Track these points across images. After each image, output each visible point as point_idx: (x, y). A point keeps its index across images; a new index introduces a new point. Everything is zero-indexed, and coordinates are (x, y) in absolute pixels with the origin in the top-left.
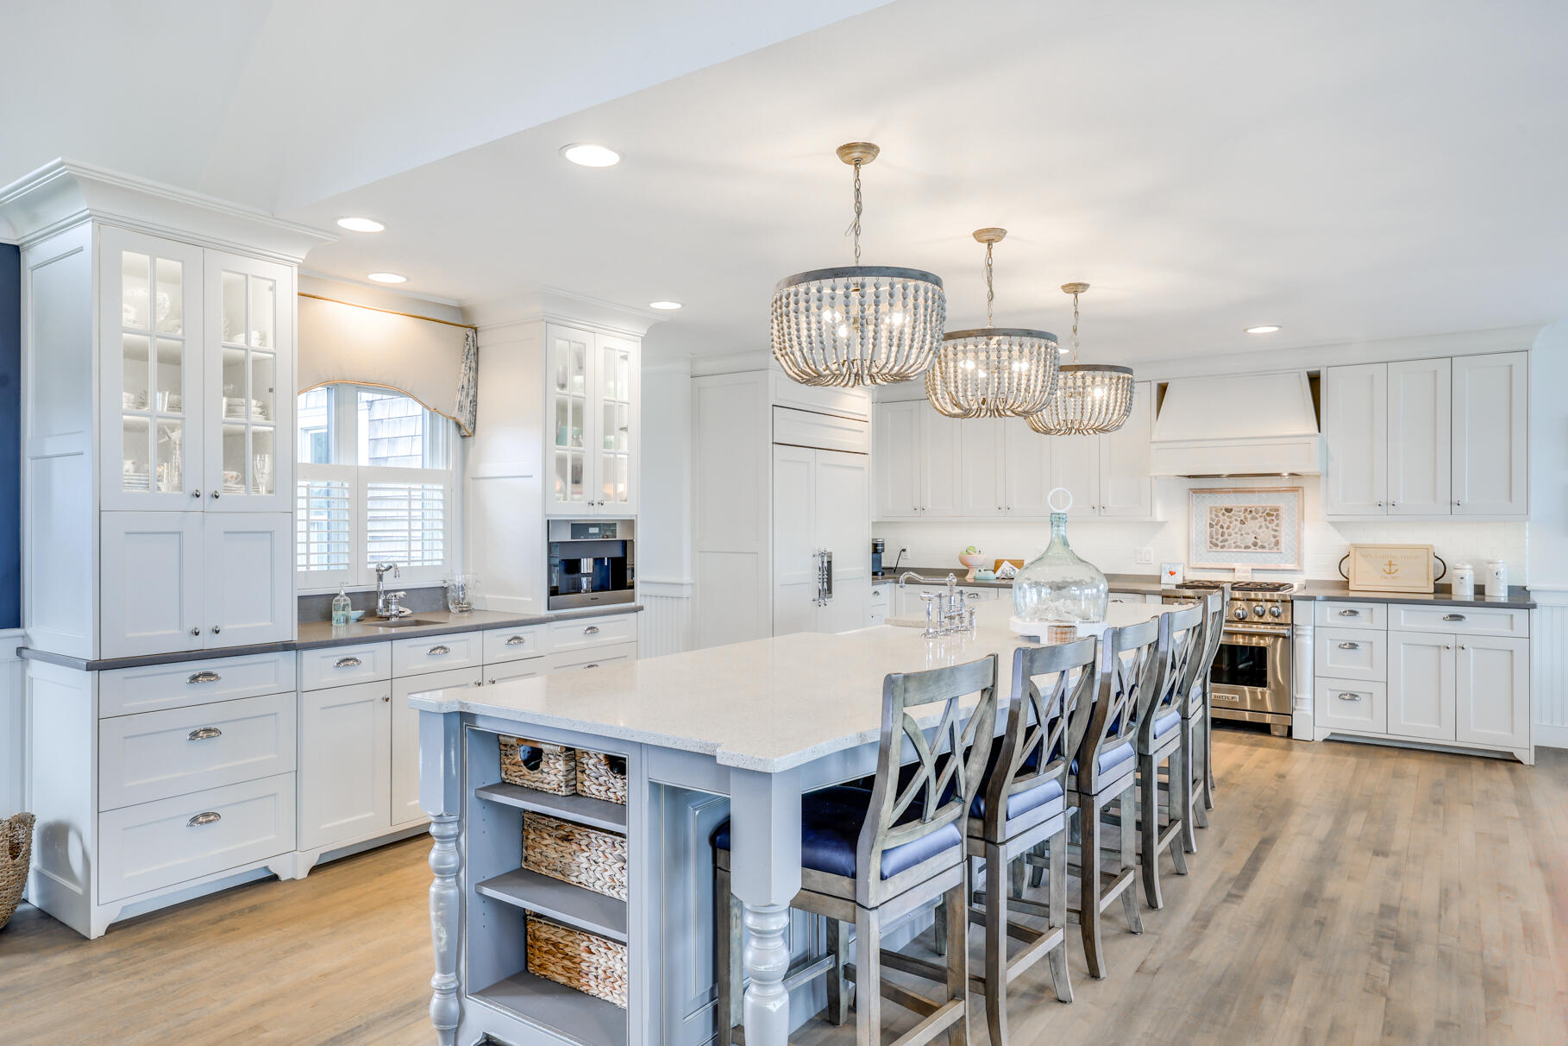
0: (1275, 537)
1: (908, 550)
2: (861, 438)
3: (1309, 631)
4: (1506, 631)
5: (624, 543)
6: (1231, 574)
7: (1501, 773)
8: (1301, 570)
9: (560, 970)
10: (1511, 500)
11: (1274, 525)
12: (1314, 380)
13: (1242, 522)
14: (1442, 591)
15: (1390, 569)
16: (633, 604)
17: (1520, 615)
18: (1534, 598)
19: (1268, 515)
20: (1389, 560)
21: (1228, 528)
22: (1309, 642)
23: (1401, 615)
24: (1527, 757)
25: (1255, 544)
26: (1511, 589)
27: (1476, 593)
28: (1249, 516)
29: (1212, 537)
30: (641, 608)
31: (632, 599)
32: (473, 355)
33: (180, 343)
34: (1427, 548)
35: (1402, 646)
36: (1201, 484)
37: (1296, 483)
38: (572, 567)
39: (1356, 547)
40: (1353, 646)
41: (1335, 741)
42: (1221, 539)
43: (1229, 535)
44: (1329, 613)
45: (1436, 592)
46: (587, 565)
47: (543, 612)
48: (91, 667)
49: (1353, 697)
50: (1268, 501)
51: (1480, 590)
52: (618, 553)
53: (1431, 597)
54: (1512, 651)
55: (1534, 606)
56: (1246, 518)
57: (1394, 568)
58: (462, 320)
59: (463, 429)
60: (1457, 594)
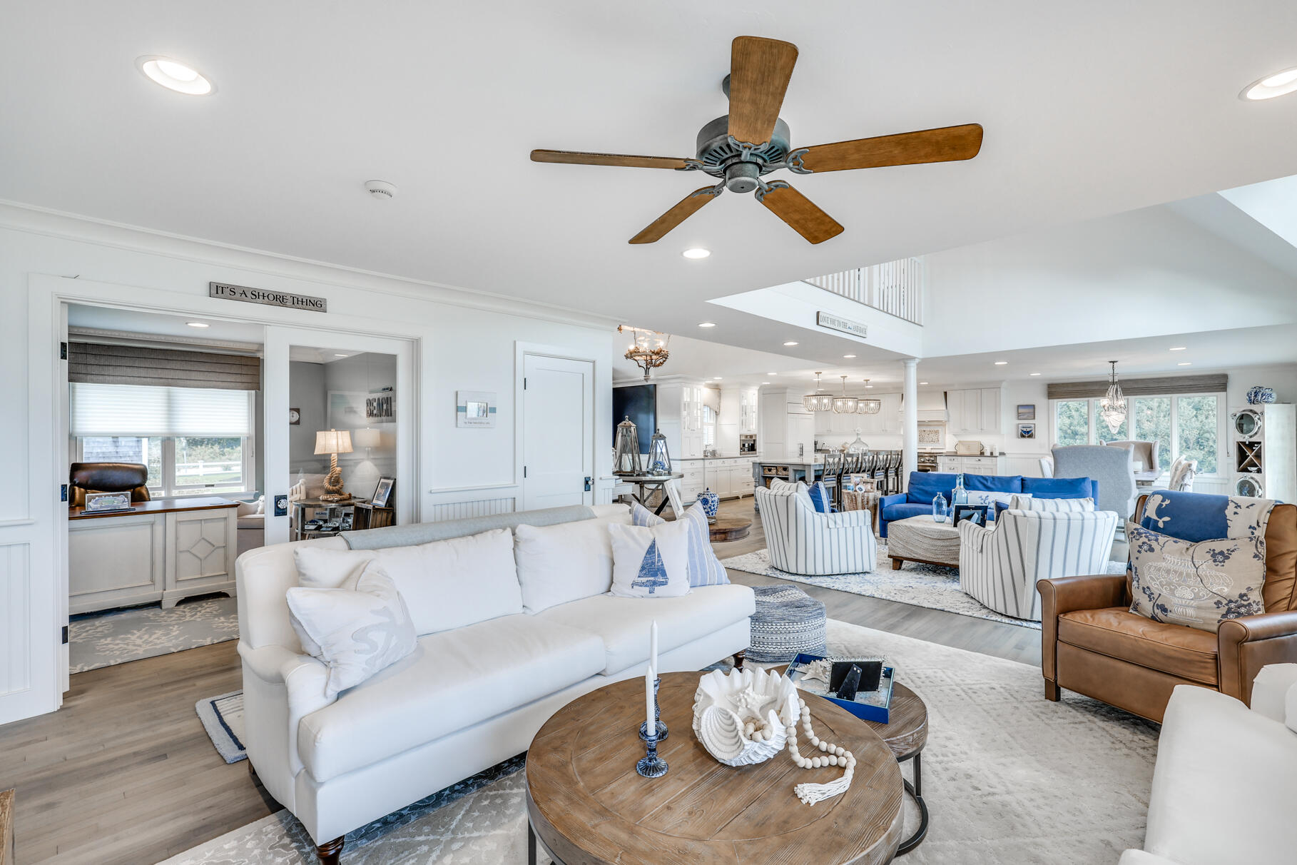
0: (938, 439)
3: (941, 464)
5: (754, 440)
6: (925, 450)
8: (941, 450)
10: (996, 428)
11: (937, 436)
12: (946, 393)
13: (928, 435)
14: (982, 454)
15: (968, 448)
19: (935, 432)
20: (968, 445)
21: (924, 435)
22: (942, 468)
23: (965, 460)
25: (932, 441)
26: (1000, 453)
28: (931, 433)
31: (756, 454)
32: (720, 396)
34: (977, 442)
36: (921, 423)
37: (942, 423)
38: (744, 445)
39: (960, 442)
40: (953, 469)
42: (922, 438)
44: (946, 460)
46: (746, 445)
47: (739, 456)
48: (682, 460)
50: (935, 429)
51: (992, 453)
52: (752, 443)
57: (970, 448)
58: (717, 388)
59: (717, 413)
60: (985, 455)
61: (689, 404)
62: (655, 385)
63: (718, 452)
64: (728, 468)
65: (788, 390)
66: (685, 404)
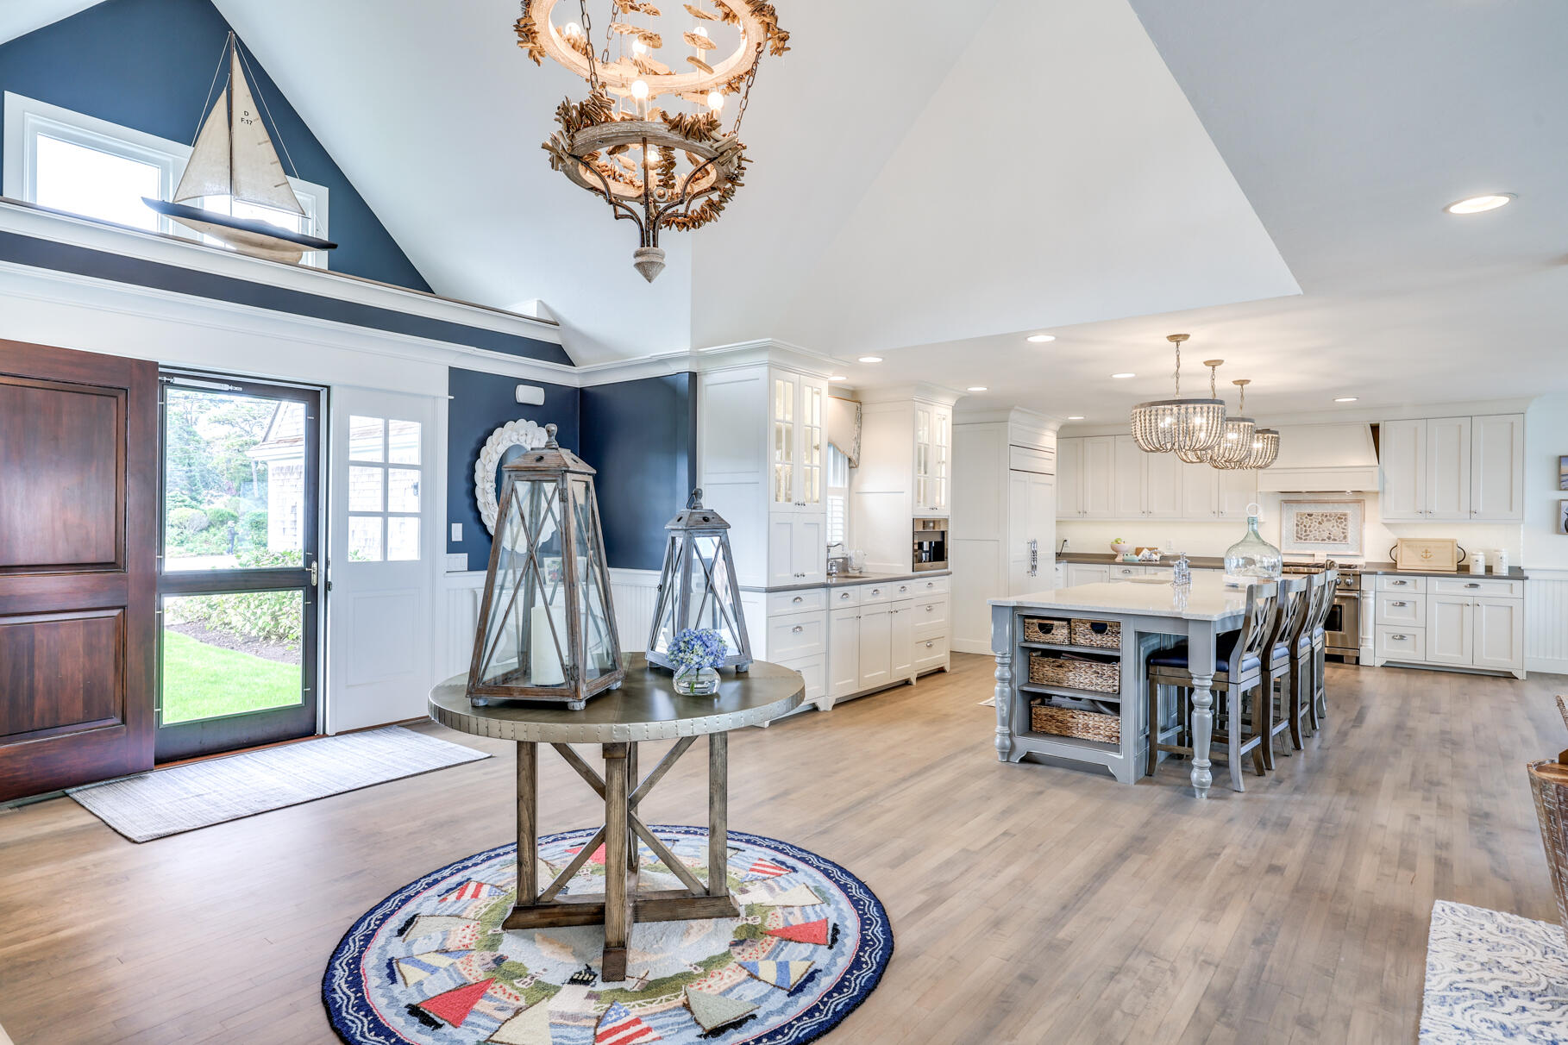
0: (1343, 533)
1: (1069, 541)
2: (1049, 465)
3: (1371, 594)
4: (1509, 595)
5: (943, 533)
6: (1312, 558)
7: (1504, 684)
8: (1363, 556)
9: (1054, 728)
10: (1511, 509)
11: (1343, 525)
12: (1375, 429)
13: (1320, 523)
14: (1463, 570)
15: (1426, 555)
16: (946, 570)
17: (1517, 584)
18: (1526, 574)
19: (1339, 518)
20: (1425, 549)
21: (1310, 527)
22: (1371, 601)
23: (1436, 584)
24: (1521, 675)
25: (1329, 538)
26: (1511, 569)
27: (1486, 571)
28: (1325, 519)
29: (1297, 533)
30: (950, 573)
31: (947, 568)
32: (859, 418)
33: (791, 425)
34: (1452, 541)
35: (1437, 604)
36: (1290, 498)
37: (1360, 497)
38: (921, 545)
39: (1402, 540)
40: (1402, 604)
41: (1390, 667)
42: (1304, 534)
43: (1311, 531)
44: (1385, 582)
45: (1458, 570)
46: (926, 547)
47: (910, 573)
48: (769, 590)
49: (1402, 637)
50: (1340, 510)
51: (1489, 569)
52: (939, 539)
53: (1455, 573)
54: (1511, 607)
55: (1527, 578)
56: (1322, 520)
57: (1428, 555)
58: (853, 397)
59: (852, 464)
60: (1473, 571)
61: (788, 432)
62: (693, 376)
63: (855, 563)
64: (887, 608)
65: (1013, 415)
66: (779, 432)
